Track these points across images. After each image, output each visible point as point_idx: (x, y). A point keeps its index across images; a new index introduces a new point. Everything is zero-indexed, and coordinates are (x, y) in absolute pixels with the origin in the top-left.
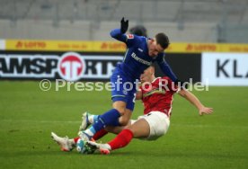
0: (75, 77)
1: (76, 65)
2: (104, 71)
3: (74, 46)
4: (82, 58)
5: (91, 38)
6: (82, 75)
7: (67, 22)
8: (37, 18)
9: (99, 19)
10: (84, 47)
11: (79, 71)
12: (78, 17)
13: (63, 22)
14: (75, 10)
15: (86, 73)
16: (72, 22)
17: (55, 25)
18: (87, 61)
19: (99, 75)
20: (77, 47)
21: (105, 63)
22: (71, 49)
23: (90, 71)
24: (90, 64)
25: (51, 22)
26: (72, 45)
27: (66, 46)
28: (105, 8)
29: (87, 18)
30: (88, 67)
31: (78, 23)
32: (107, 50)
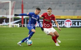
0: (70, 26)
1: (70, 23)
3: (69, 17)
4: (71, 21)
5: (74, 15)
6: (72, 26)
7: (67, 10)
8: (58, 9)
9: (76, 9)
10: (72, 17)
11: (71, 24)
12: (70, 9)
14: (69, 7)
15: (73, 25)
16: (68, 10)
17: (63, 11)
18: (73, 22)
19: (77, 26)
20: (70, 17)
22: (68, 18)
23: (74, 25)
24: (74, 22)
25: (62, 10)
26: (68, 17)
27: (67, 17)
28: (78, 6)
29: (73, 9)
30: (73, 23)
32: (79, 18)
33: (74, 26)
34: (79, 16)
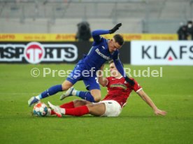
0: (37, 60)
1: (38, 51)
2: (59, 56)
3: (36, 38)
4: (42, 46)
5: (49, 32)
6: (43, 59)
7: (31, 20)
8: (8, 17)
9: (54, 17)
10: (44, 37)
11: (40, 56)
12: (38, 16)
13: (27, 20)
14: (36, 11)
15: (46, 57)
16: (34, 20)
17: (22, 22)
18: (46, 49)
19: (55, 59)
20: (39, 38)
21: (59, 50)
22: (33, 39)
23: (48, 56)
24: (48, 50)
25: (18, 20)
27: (29, 37)
28: (59, 9)
29: (46, 17)
30: (46, 53)
31: (38, 20)
32: (61, 40)
33: (48, 59)
34: (61, 34)
